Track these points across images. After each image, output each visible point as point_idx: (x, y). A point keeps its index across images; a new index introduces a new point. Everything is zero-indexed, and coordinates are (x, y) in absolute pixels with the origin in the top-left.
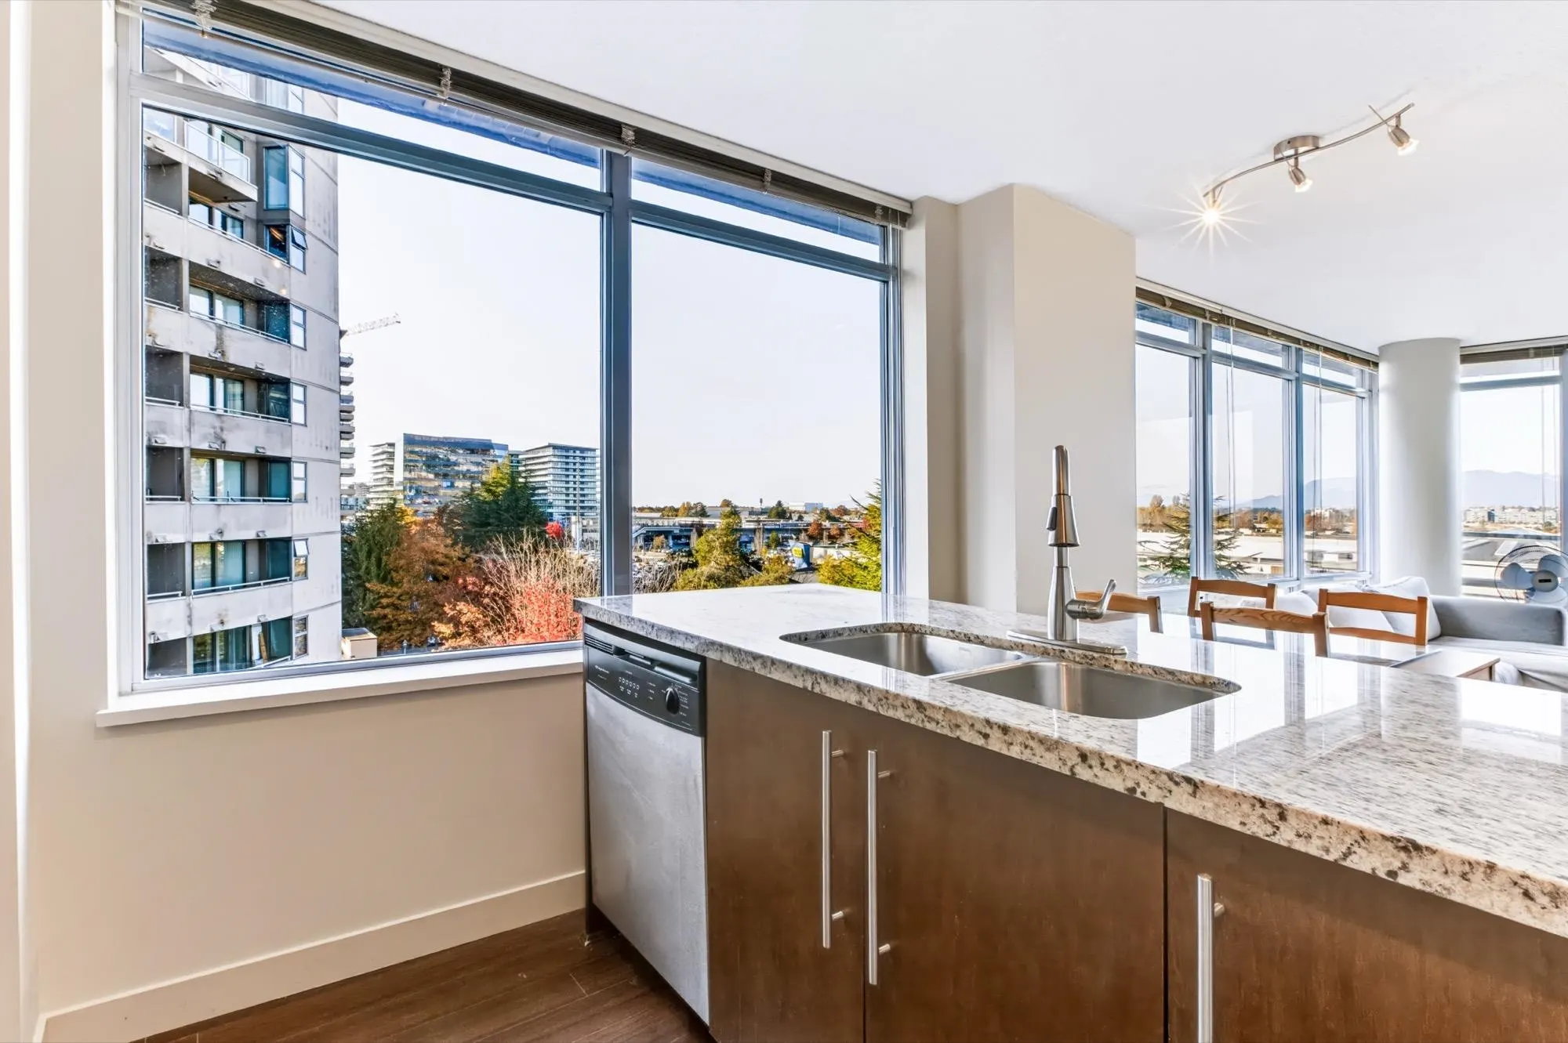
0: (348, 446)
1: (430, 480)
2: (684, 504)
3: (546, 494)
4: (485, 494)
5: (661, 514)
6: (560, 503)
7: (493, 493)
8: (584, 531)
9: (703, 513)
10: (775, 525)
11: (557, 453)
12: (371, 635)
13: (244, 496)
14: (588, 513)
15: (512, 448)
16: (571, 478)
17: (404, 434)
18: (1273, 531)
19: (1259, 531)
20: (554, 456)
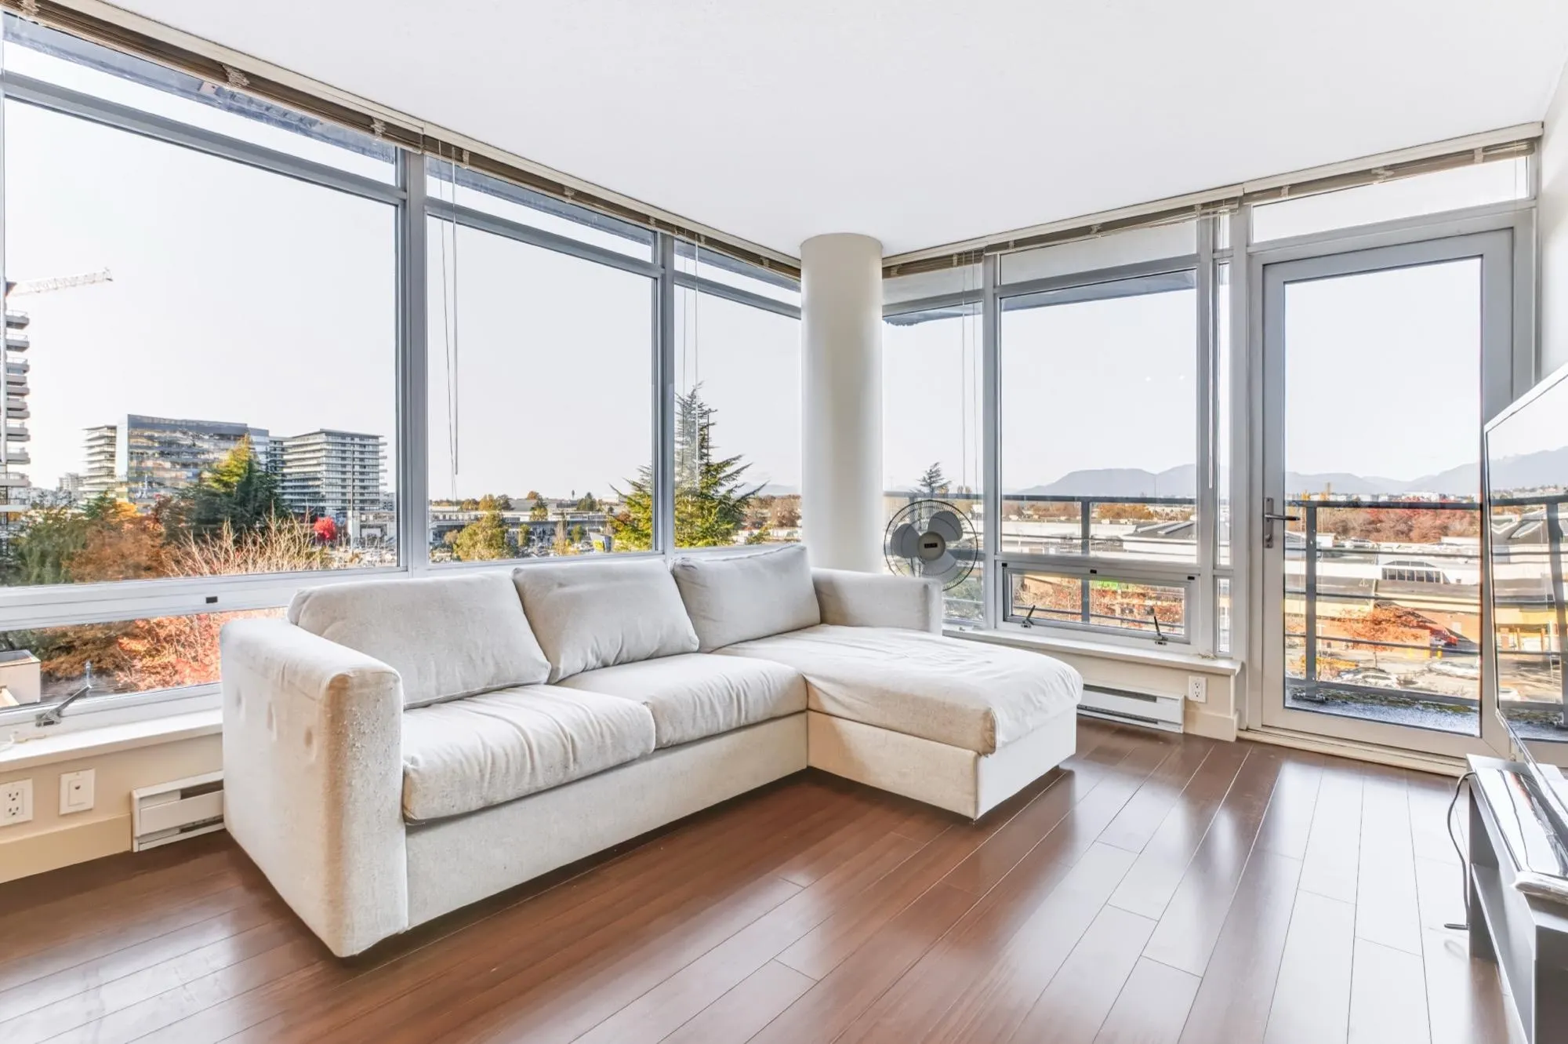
0: (18, 426)
1: (164, 469)
2: (485, 497)
3: (318, 486)
4: (215, 485)
5: (459, 507)
6: (334, 496)
7: (226, 485)
8: (362, 527)
9: (507, 505)
10: (583, 517)
11: (330, 439)
12: (34, 659)
14: (367, 506)
15: (275, 434)
16: (349, 468)
17: (129, 415)
18: (1036, 517)
19: (1025, 517)
20: (328, 443)
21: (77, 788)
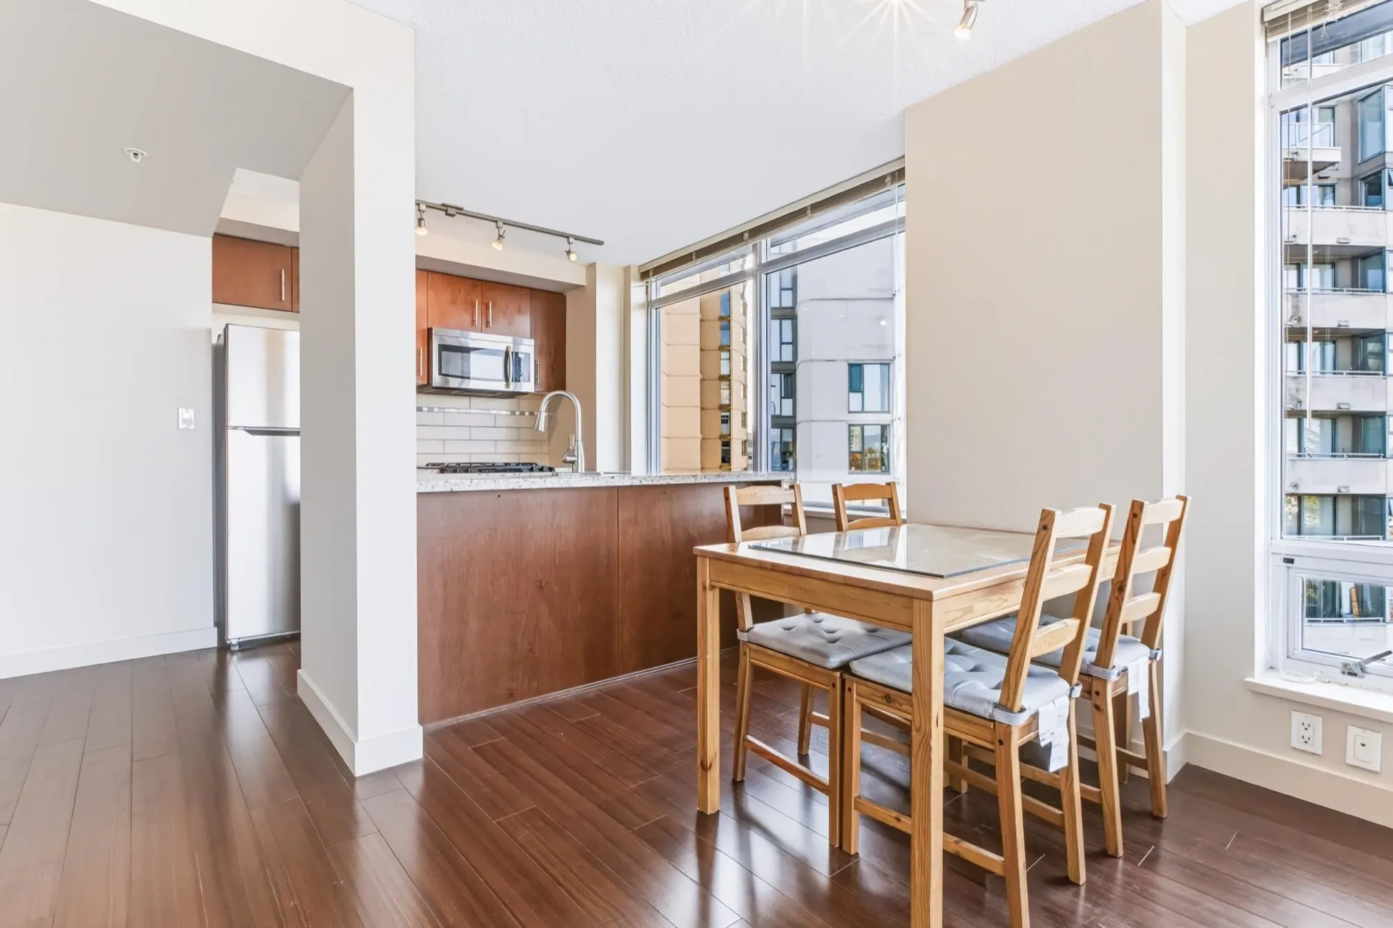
13: (1335, 452)
21: (1363, 745)
